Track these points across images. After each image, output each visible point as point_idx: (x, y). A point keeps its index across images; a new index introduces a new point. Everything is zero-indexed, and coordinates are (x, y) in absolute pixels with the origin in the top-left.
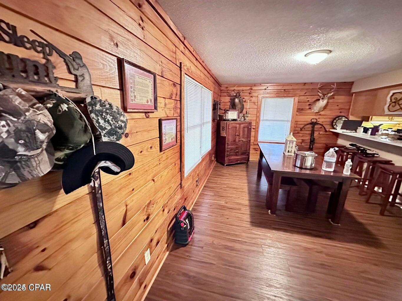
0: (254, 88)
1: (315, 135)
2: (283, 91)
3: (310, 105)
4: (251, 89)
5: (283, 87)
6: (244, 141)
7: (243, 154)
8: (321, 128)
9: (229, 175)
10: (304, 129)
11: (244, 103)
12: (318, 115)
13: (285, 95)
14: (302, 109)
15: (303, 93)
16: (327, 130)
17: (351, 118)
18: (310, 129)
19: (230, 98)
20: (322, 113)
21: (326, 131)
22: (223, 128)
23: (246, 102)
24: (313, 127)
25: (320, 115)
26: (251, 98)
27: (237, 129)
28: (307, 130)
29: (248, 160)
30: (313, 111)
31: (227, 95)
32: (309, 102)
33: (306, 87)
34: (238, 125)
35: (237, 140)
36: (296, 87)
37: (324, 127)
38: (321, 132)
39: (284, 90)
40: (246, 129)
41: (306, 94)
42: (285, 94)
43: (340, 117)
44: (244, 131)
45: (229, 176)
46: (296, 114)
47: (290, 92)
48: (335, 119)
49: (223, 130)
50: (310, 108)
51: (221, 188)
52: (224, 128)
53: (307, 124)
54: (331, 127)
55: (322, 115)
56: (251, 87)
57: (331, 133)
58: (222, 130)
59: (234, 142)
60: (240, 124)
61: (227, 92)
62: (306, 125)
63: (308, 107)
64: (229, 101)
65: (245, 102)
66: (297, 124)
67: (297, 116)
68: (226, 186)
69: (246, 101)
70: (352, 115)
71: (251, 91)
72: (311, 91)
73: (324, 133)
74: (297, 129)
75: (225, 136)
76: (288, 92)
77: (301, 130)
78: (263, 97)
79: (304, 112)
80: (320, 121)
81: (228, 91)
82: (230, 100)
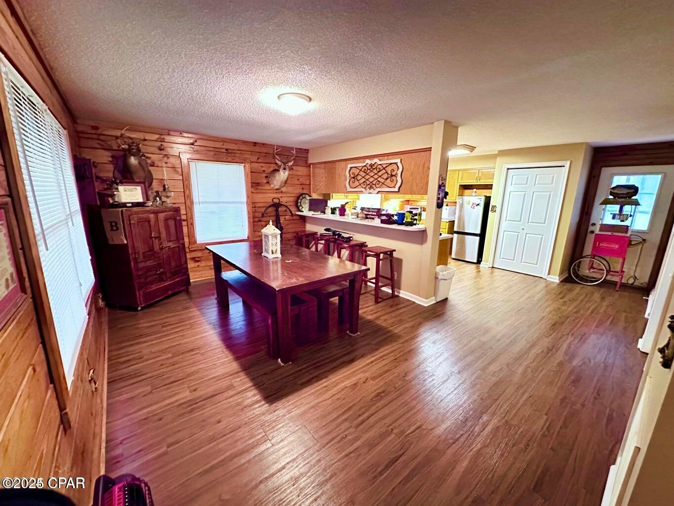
0: (167, 138)
1: (281, 222)
2: (224, 151)
3: (266, 177)
4: (163, 141)
5: (223, 145)
6: (171, 247)
7: (174, 274)
8: (286, 211)
9: (163, 327)
10: (266, 214)
11: (151, 168)
12: (279, 192)
13: (230, 159)
14: (258, 183)
15: (254, 159)
16: (293, 212)
17: (315, 196)
18: (274, 213)
19: (110, 155)
20: (284, 189)
21: (292, 215)
22: (114, 224)
23: (155, 165)
24: (277, 211)
25: (282, 192)
26: (165, 159)
27: (152, 223)
28: (270, 216)
29: (189, 283)
30: (272, 186)
31: (100, 147)
32: (265, 172)
33: (257, 149)
34: (152, 216)
35: (157, 247)
36: (243, 148)
37: (289, 209)
38: (287, 217)
39: (227, 150)
40: (171, 223)
41: (259, 160)
42: (230, 156)
43: (304, 195)
44: (167, 227)
45: (165, 329)
46: (252, 191)
47: (237, 155)
48: (298, 198)
49: (115, 228)
50: (268, 183)
51: (162, 365)
52: (116, 224)
53: (270, 207)
54: (296, 209)
55: (284, 193)
56: (161, 135)
57: (298, 217)
58: (112, 230)
59: (151, 253)
60: (156, 213)
61: (98, 139)
62: (267, 208)
63: (265, 181)
64: (110, 161)
65: (153, 165)
66: (255, 207)
67: (253, 194)
68: (170, 355)
69: (154, 163)
70: (314, 192)
71: (163, 143)
72: (265, 156)
73: (291, 218)
74: (257, 214)
75: (126, 242)
76: (233, 155)
77: (262, 217)
78: (190, 159)
79: (260, 187)
80: (284, 200)
81: (102, 137)
82: (110, 159)
